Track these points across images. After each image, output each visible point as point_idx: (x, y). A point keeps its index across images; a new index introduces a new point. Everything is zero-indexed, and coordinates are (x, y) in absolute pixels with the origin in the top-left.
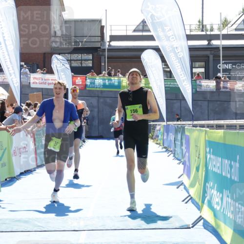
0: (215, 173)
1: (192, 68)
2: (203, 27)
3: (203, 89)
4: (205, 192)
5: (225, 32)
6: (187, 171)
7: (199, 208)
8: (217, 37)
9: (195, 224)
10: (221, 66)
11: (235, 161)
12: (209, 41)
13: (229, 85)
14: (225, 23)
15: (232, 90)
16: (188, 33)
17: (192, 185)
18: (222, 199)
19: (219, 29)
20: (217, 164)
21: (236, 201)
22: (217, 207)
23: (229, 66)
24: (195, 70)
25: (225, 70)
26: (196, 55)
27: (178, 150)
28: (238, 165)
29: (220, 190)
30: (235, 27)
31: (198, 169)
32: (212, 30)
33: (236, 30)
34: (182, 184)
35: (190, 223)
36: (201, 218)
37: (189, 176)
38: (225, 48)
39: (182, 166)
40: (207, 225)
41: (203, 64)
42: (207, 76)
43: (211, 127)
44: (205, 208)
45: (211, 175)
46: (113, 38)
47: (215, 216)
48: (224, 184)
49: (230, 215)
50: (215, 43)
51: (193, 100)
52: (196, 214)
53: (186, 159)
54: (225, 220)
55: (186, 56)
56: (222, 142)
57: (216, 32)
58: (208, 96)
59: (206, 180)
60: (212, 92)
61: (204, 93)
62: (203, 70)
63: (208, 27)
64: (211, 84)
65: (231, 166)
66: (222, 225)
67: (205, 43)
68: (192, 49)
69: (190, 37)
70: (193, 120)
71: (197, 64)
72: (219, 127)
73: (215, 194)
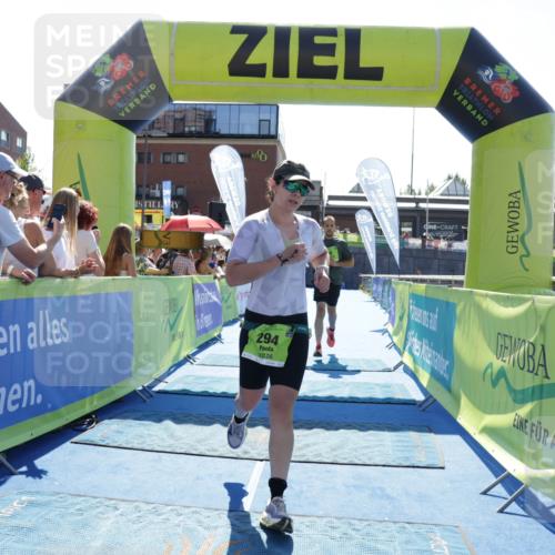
0: (416, 323)
1: (400, 227)
2: (411, 191)
3: (410, 246)
4: (406, 339)
5: (431, 196)
6: (392, 320)
7: (401, 354)
8: (424, 201)
9: (396, 368)
10: (427, 226)
11: (434, 312)
12: (417, 203)
13: (433, 244)
14: (432, 189)
15: (436, 248)
16: (398, 195)
17: (396, 333)
18: (421, 346)
19: (427, 194)
20: (419, 315)
21: (433, 348)
22: (417, 354)
23: (434, 227)
24: (403, 229)
25: (430, 231)
26: (405, 216)
27: (385, 301)
28: (436, 316)
29: (420, 339)
30: (441, 192)
31: (401, 318)
32: (420, 194)
33: (442, 195)
34: (387, 331)
35: (392, 367)
36: (401, 363)
37: (393, 325)
38: (432, 211)
39: (388, 315)
40: (407, 370)
41: (410, 224)
42: (414, 235)
43: (415, 281)
44: (406, 353)
45: (413, 325)
46: (331, 198)
47: (415, 361)
48: (424, 333)
49: (428, 362)
50: (422, 205)
51: (401, 256)
52: (398, 359)
53: (392, 308)
54: (424, 365)
55: (394, 215)
56: (424, 295)
57: (423, 196)
58: (414, 253)
59: (408, 329)
60: (417, 250)
61: (410, 250)
62: (410, 229)
63: (417, 192)
64: (416, 242)
65: (429, 317)
66: (420, 369)
67: (413, 205)
68: (401, 210)
69: (399, 200)
70: (399, 274)
71: (406, 224)
72: (422, 281)
73: (415, 342)
